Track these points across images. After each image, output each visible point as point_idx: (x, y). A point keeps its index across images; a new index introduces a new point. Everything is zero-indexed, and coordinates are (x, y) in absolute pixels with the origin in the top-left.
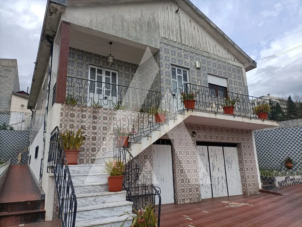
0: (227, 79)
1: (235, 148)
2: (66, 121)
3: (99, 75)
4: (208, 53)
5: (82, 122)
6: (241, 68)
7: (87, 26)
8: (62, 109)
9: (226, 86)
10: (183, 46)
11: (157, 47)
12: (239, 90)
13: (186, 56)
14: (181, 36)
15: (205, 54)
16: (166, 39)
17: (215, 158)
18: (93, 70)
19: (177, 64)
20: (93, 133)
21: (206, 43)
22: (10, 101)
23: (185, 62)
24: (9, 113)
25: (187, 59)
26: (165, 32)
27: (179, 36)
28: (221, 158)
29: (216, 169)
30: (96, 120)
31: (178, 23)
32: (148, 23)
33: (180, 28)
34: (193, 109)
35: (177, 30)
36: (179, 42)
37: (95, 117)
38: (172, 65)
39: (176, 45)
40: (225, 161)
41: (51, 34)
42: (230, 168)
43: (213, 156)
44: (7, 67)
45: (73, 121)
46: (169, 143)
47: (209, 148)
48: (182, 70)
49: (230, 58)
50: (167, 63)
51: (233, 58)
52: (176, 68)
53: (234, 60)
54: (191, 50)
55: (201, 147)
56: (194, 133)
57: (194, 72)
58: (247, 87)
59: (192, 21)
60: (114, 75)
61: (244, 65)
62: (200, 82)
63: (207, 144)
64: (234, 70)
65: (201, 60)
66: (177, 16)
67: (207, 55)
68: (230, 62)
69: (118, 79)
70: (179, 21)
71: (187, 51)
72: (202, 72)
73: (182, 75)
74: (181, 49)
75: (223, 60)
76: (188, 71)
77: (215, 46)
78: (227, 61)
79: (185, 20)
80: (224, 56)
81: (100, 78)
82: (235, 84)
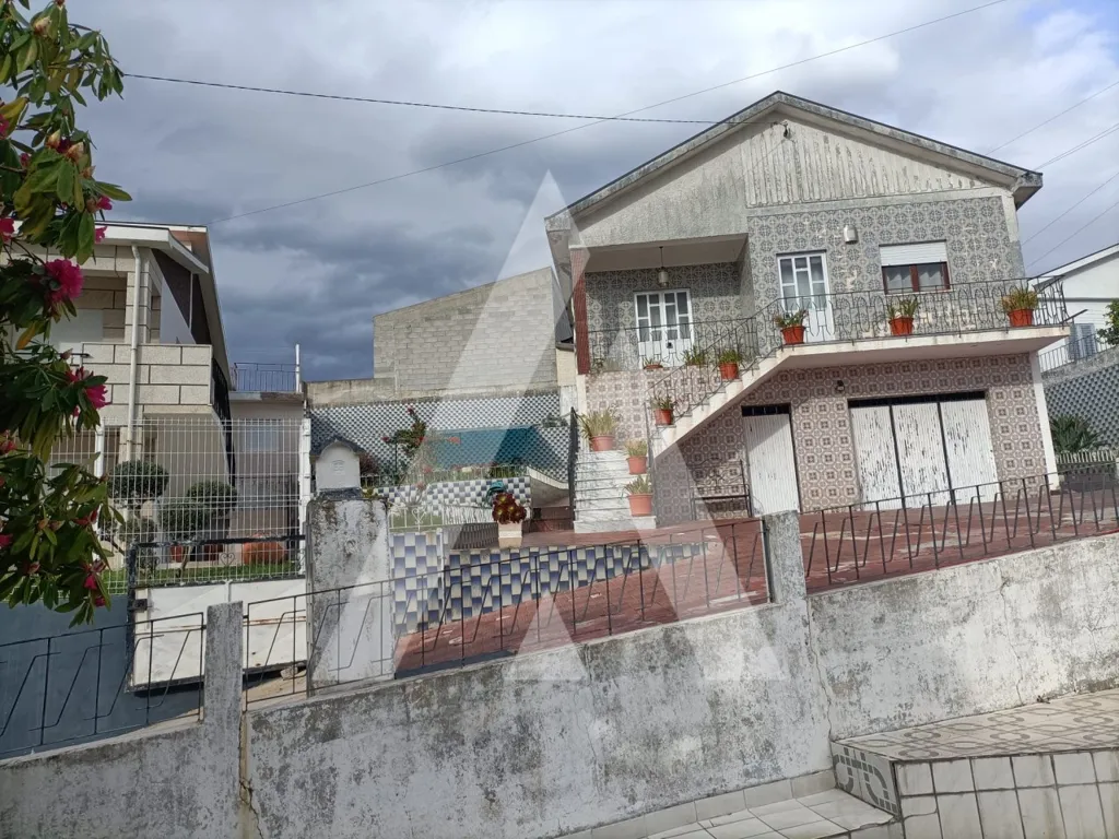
0: (945, 241)
1: (982, 403)
2: (595, 398)
3: (653, 305)
4: (880, 196)
5: (616, 396)
6: (999, 197)
7: (607, 243)
8: (587, 382)
9: (944, 259)
10: (806, 205)
11: (741, 232)
12: (986, 259)
13: (815, 226)
14: (800, 186)
15: (870, 202)
16: (761, 205)
17: (912, 430)
18: (641, 300)
19: (793, 248)
20: (635, 410)
21: (875, 173)
22: (555, 364)
23: (814, 239)
24: (556, 392)
25: (820, 229)
26: (758, 192)
27: (795, 186)
28: (932, 427)
29: (916, 452)
30: (637, 390)
31: (791, 157)
32: (719, 189)
33: (798, 166)
35: (788, 175)
36: (797, 198)
37: (635, 386)
38: (778, 255)
39: (788, 210)
40: (946, 433)
41: (565, 261)
42: (960, 449)
43: (905, 426)
44: (536, 289)
45: (603, 397)
46: (785, 409)
47: (896, 408)
48: (808, 257)
49: (956, 186)
50: (768, 254)
51: (966, 181)
52: (793, 258)
53: (972, 184)
54: (831, 206)
55: (870, 410)
56: (840, 383)
57: (840, 253)
58: (1018, 243)
59: (831, 136)
60: (682, 297)
61: (1008, 187)
62: (855, 272)
63: (890, 402)
64: (969, 213)
65: (858, 219)
66: (789, 143)
67: (877, 202)
68: (954, 196)
69: (689, 303)
70: (796, 152)
71: (817, 214)
72: (861, 248)
73: (809, 269)
74: (801, 214)
75: (930, 198)
76: (823, 256)
77: (904, 170)
78: (945, 196)
79: (809, 142)
80: (935, 186)
81: (656, 311)
82: (971, 248)
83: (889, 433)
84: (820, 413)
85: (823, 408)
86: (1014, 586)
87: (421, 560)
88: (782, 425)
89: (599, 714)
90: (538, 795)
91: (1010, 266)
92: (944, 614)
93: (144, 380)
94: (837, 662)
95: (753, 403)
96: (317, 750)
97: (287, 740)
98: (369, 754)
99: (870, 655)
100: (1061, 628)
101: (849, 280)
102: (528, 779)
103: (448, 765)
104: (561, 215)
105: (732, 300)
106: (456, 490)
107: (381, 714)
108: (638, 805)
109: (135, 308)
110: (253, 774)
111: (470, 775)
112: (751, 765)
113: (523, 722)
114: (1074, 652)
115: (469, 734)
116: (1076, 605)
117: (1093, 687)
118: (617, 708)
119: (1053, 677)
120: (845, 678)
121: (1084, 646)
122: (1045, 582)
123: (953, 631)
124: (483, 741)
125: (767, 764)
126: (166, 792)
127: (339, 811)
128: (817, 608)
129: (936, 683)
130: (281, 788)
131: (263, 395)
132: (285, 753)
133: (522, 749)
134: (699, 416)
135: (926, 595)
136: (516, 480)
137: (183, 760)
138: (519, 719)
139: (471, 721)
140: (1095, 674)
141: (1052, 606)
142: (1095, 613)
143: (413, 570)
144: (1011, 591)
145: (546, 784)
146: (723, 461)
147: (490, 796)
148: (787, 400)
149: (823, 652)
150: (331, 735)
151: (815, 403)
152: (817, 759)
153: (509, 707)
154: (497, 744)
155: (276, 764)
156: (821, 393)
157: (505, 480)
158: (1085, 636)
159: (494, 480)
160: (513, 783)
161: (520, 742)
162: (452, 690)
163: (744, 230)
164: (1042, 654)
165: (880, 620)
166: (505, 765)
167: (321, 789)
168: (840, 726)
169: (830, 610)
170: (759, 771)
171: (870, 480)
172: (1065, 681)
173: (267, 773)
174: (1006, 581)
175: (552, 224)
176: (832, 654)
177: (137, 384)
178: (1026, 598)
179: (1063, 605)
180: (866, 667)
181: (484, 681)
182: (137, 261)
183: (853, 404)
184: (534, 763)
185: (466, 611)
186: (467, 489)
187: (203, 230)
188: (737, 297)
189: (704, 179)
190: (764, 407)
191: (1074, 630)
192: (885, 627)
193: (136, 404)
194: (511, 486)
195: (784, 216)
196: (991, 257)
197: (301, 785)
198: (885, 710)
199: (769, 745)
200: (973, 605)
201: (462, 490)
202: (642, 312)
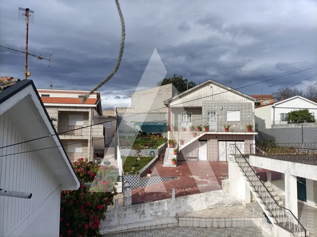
0: (240, 111)
1: (243, 142)
6: (251, 103)
13: (215, 106)
16: (205, 101)
19: (210, 110)
21: (228, 96)
23: (215, 108)
29: (230, 150)
34: (208, 131)
35: (211, 95)
36: (212, 100)
37: (178, 134)
38: (207, 111)
39: (210, 102)
46: (206, 141)
47: (227, 142)
48: (213, 112)
49: (243, 100)
50: (205, 111)
51: (245, 99)
52: (210, 112)
53: (247, 100)
54: (218, 102)
55: (222, 142)
56: (216, 137)
57: (219, 112)
58: (254, 112)
59: (220, 88)
60: (190, 114)
61: (254, 101)
62: (222, 116)
63: (226, 141)
64: (245, 105)
65: (223, 106)
66: (211, 89)
67: (227, 102)
68: (243, 102)
69: (192, 115)
70: (213, 91)
71: (215, 103)
72: (224, 111)
73: (213, 114)
74: (212, 103)
75: (238, 102)
76: (216, 112)
77: (234, 96)
78: (241, 102)
79: (215, 89)
80: (239, 99)
81: (185, 116)
82: (245, 113)
83: (225, 147)
84: (212, 142)
85: (213, 141)
86: (202, 197)
87: (136, 179)
88: (205, 143)
89: (151, 210)
90: (145, 217)
91: (252, 117)
92: (192, 200)
93: (92, 131)
94: (178, 205)
95: (200, 139)
96: (124, 212)
97: (122, 211)
98: (129, 212)
99: (182, 205)
100: (207, 202)
101: (220, 117)
102: (144, 215)
103: (136, 214)
104: (167, 101)
105: (200, 116)
106: (145, 151)
107: (130, 209)
108: (154, 218)
109: (90, 118)
110: (119, 214)
111: (138, 215)
112: (167, 215)
113: (144, 210)
114: (209, 205)
115: (138, 211)
116: (210, 199)
117: (210, 209)
118: (153, 209)
119: (205, 207)
120: (179, 207)
121: (210, 204)
122: (206, 197)
123: (192, 202)
124: (139, 212)
125: (168, 215)
126: (112, 215)
127: (126, 217)
128: (176, 199)
129: (190, 208)
130: (121, 215)
131: (108, 116)
132: (122, 212)
133: (143, 213)
134: (188, 143)
135: (189, 198)
136: (156, 150)
137: (113, 212)
138: (143, 210)
139: (138, 210)
140: (211, 207)
141: (206, 200)
142: (213, 200)
143: (135, 184)
144: (201, 198)
145: (145, 216)
146: (194, 150)
147: (140, 217)
148: (206, 139)
149: (176, 204)
150: (126, 211)
151: (211, 140)
152: (174, 215)
153: (142, 209)
154: (141, 212)
155: (121, 213)
156: (213, 139)
157: (154, 150)
158: (211, 203)
159: (152, 150)
160: (142, 216)
161: (143, 212)
162: (137, 207)
163: (201, 106)
164: (204, 205)
165: (184, 201)
166: (142, 214)
167: (125, 215)
168: (177, 212)
169: (177, 200)
170: (167, 216)
171: (221, 155)
172: (207, 208)
173: (120, 214)
174: (201, 197)
175: (165, 103)
176: (177, 204)
177: (91, 132)
178: (203, 199)
179: (208, 199)
180: (181, 206)
181: (140, 206)
182: (91, 110)
183: (218, 141)
184: (144, 214)
185: (142, 186)
186: (147, 151)
187: (99, 92)
188: (201, 115)
189: (195, 95)
190: (203, 140)
191: (209, 202)
192: (184, 202)
193: (91, 135)
194: (155, 151)
195: (209, 103)
196: (248, 115)
197: (123, 215)
198: (183, 210)
199: (169, 213)
200: (196, 199)
201: (146, 151)
202: (182, 117)
